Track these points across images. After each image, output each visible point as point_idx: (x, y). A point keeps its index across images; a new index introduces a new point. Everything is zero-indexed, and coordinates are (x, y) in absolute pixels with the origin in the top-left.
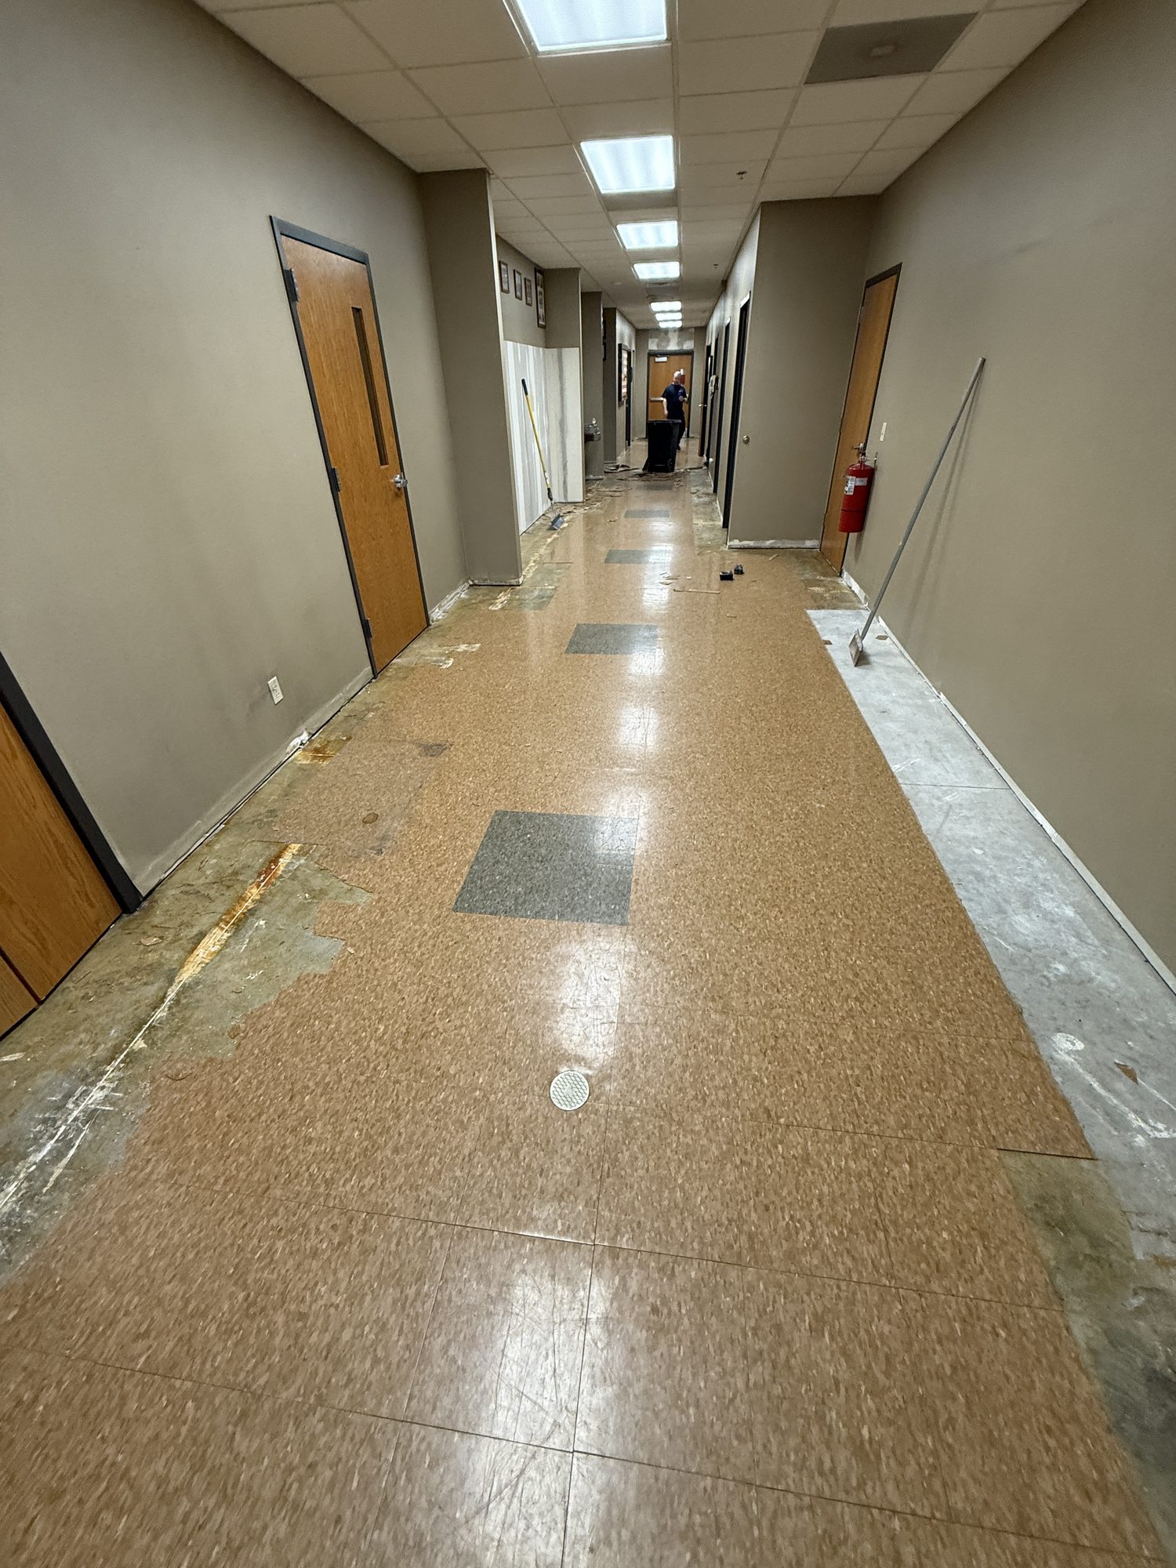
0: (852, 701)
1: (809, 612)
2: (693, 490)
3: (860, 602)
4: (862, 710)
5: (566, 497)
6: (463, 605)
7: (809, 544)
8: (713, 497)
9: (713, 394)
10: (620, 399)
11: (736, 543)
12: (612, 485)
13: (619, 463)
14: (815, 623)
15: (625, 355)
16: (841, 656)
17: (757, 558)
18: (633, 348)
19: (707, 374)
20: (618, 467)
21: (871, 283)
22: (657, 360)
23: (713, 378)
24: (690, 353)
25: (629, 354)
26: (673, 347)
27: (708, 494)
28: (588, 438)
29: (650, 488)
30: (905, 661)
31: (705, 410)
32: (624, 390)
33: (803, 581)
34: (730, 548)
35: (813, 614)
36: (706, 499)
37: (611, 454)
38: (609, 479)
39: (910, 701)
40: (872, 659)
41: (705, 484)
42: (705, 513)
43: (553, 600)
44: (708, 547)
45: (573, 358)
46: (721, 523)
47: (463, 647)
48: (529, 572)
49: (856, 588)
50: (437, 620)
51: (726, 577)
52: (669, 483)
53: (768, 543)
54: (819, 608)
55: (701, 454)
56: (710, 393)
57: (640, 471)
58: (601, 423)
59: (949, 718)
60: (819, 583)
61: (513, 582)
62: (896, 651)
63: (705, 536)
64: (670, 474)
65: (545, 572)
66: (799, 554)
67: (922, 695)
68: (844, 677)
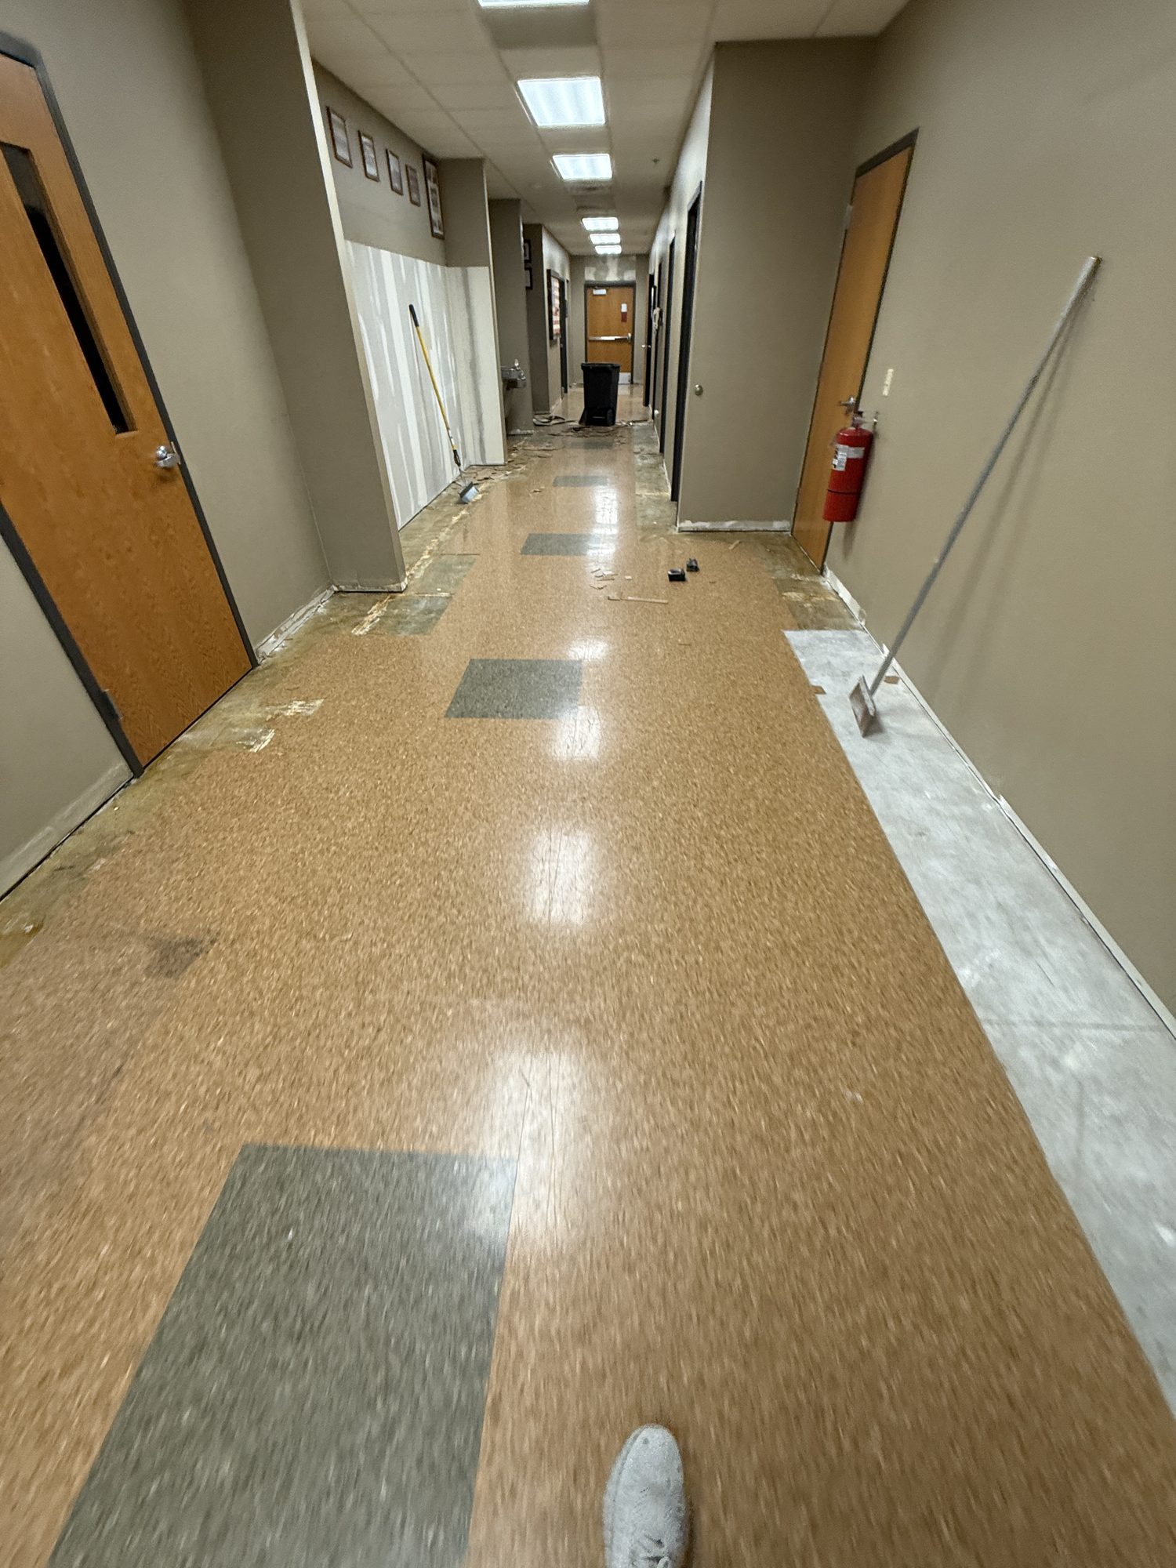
0: (870, 812)
1: (788, 634)
2: (637, 448)
3: (852, 617)
4: (888, 830)
5: (483, 458)
6: (319, 626)
7: (777, 525)
8: (659, 459)
9: (657, 330)
10: (551, 338)
11: (688, 524)
12: (541, 442)
13: (553, 414)
14: (798, 653)
15: (556, 284)
16: (841, 717)
17: (714, 545)
18: (567, 277)
19: (650, 309)
20: (550, 419)
21: (863, 170)
22: (596, 292)
23: (656, 311)
24: (631, 285)
25: (562, 284)
26: (612, 277)
27: (653, 455)
28: (509, 385)
29: (588, 446)
30: (929, 725)
31: (649, 351)
32: (556, 327)
33: (775, 581)
34: (681, 531)
35: (795, 637)
36: (650, 461)
37: (541, 404)
38: (540, 434)
39: (956, 811)
40: (886, 721)
41: (650, 442)
42: (649, 480)
43: (443, 617)
44: (654, 528)
45: (482, 279)
46: (669, 494)
47: (296, 707)
48: (417, 572)
49: (845, 595)
50: (273, 654)
51: (676, 578)
52: (609, 439)
53: (728, 525)
54: (801, 626)
55: (646, 404)
56: (654, 330)
57: (576, 424)
58: (527, 366)
59: (1019, 847)
60: (795, 586)
61: (393, 587)
62: (915, 706)
63: (650, 512)
64: (611, 428)
65: (442, 570)
66: (765, 540)
67: (970, 799)
68: (850, 759)
